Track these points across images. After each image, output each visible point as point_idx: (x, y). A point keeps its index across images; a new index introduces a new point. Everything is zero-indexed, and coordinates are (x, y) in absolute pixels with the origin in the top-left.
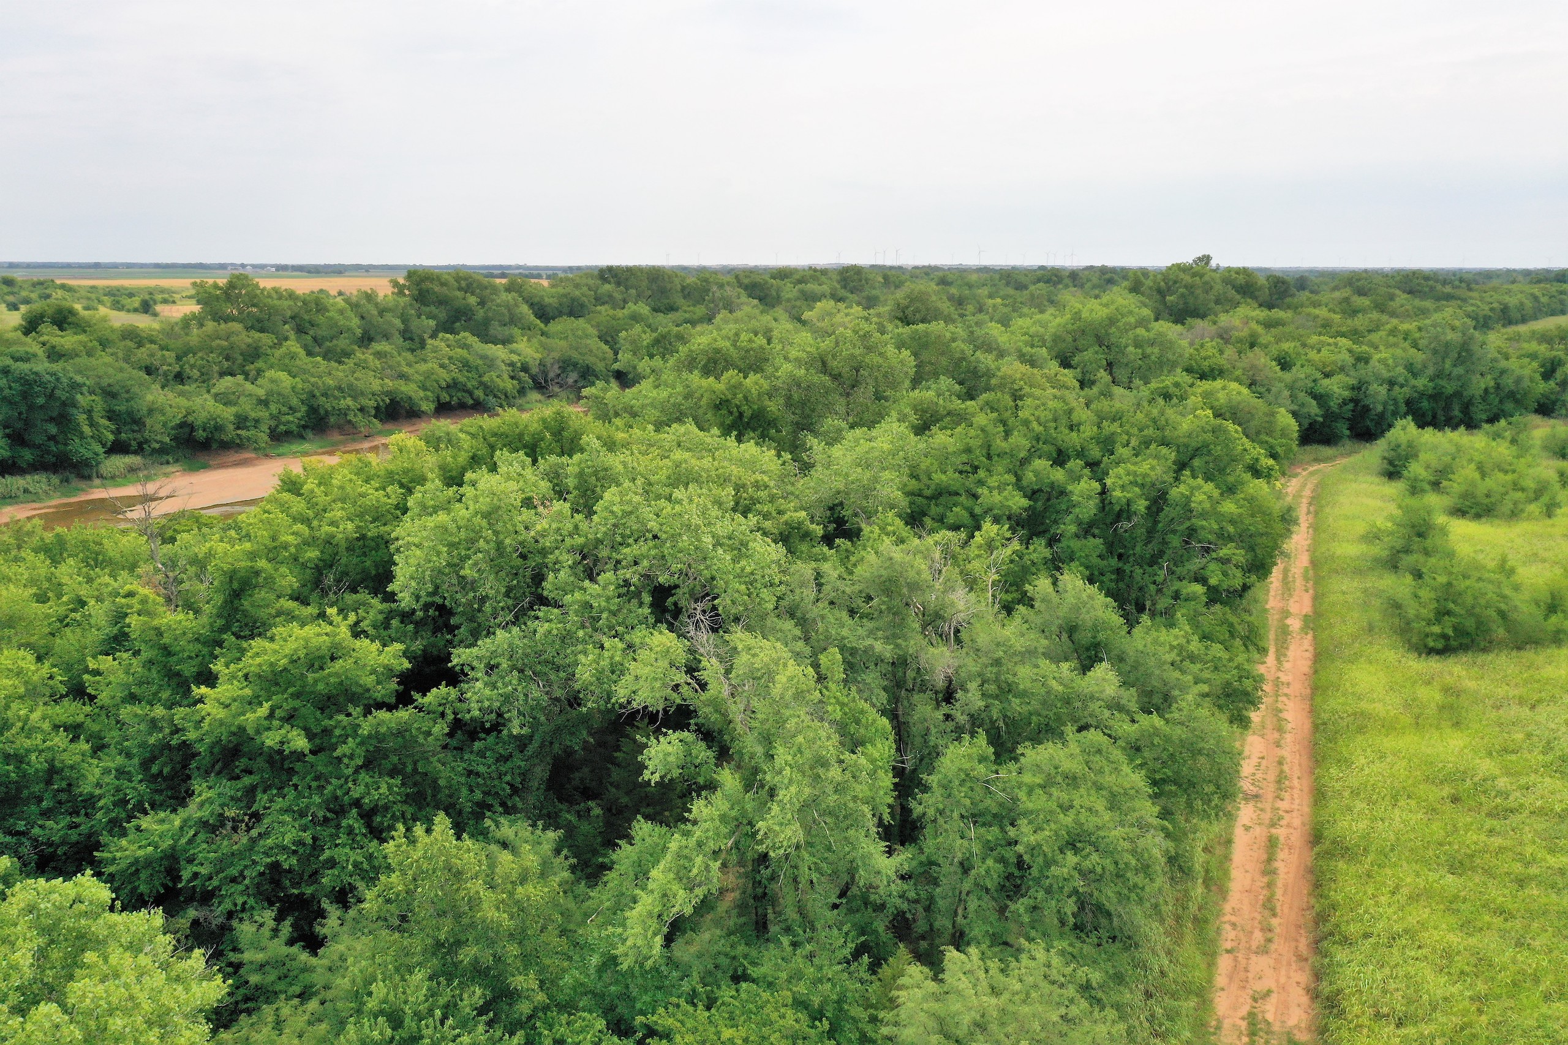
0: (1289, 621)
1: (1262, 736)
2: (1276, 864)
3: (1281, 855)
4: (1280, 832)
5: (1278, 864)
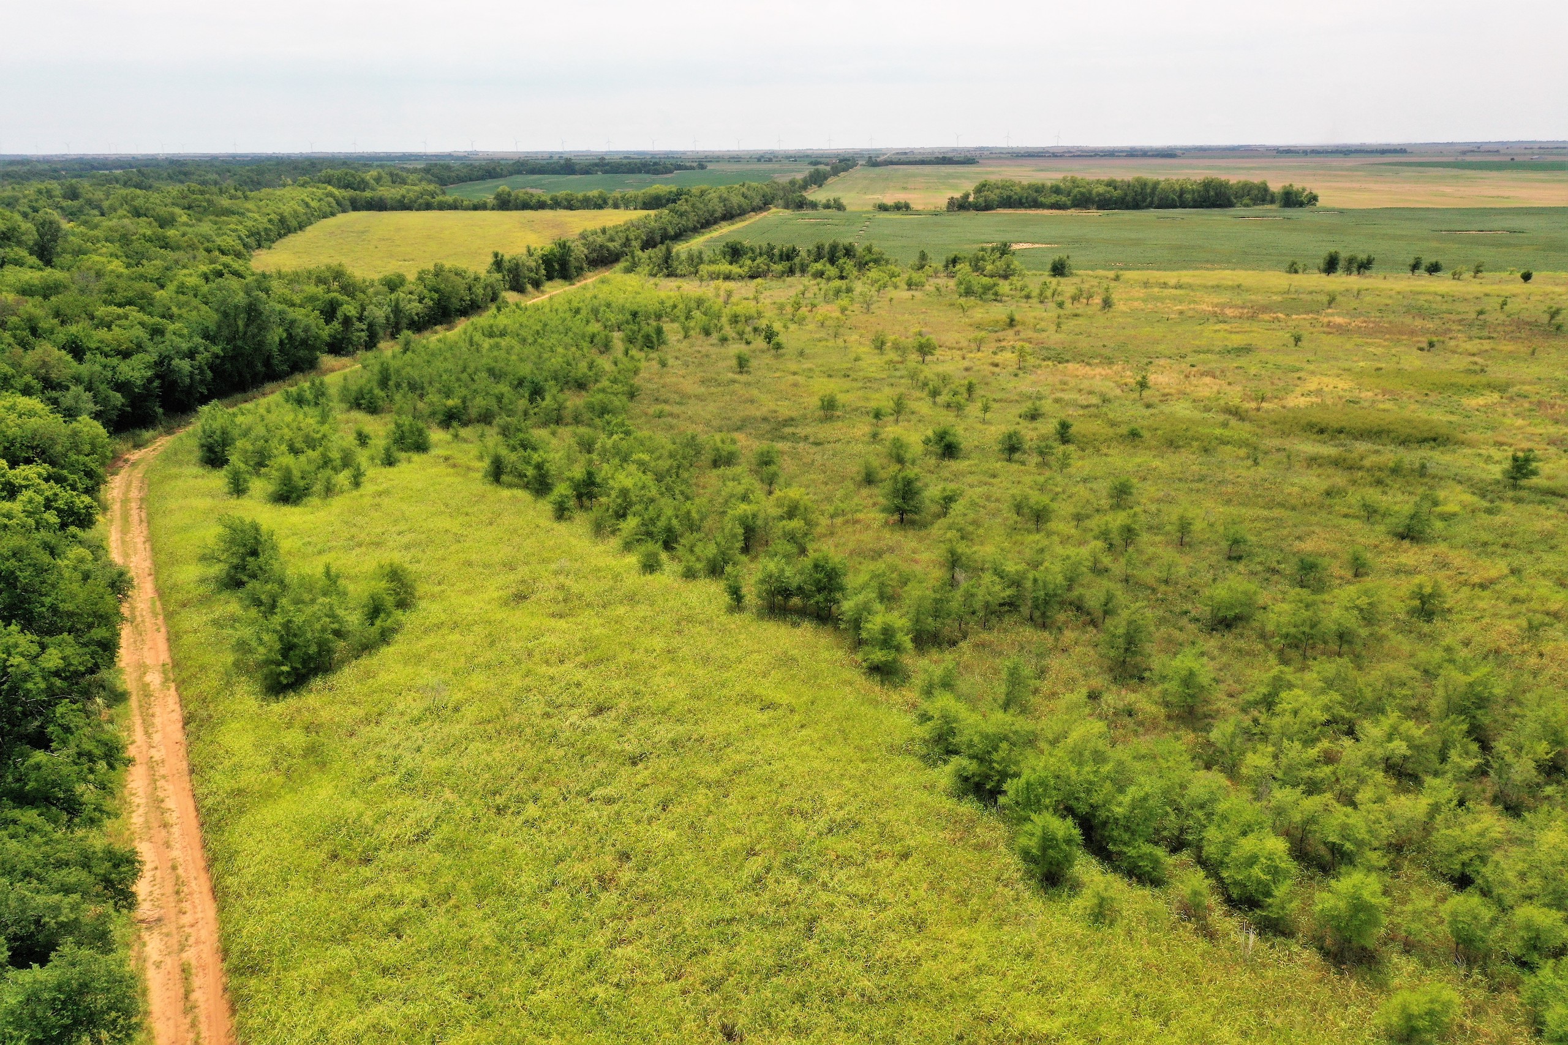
0: (148, 678)
1: (150, 840)
2: (193, 996)
3: (196, 982)
4: (189, 955)
5: (197, 996)
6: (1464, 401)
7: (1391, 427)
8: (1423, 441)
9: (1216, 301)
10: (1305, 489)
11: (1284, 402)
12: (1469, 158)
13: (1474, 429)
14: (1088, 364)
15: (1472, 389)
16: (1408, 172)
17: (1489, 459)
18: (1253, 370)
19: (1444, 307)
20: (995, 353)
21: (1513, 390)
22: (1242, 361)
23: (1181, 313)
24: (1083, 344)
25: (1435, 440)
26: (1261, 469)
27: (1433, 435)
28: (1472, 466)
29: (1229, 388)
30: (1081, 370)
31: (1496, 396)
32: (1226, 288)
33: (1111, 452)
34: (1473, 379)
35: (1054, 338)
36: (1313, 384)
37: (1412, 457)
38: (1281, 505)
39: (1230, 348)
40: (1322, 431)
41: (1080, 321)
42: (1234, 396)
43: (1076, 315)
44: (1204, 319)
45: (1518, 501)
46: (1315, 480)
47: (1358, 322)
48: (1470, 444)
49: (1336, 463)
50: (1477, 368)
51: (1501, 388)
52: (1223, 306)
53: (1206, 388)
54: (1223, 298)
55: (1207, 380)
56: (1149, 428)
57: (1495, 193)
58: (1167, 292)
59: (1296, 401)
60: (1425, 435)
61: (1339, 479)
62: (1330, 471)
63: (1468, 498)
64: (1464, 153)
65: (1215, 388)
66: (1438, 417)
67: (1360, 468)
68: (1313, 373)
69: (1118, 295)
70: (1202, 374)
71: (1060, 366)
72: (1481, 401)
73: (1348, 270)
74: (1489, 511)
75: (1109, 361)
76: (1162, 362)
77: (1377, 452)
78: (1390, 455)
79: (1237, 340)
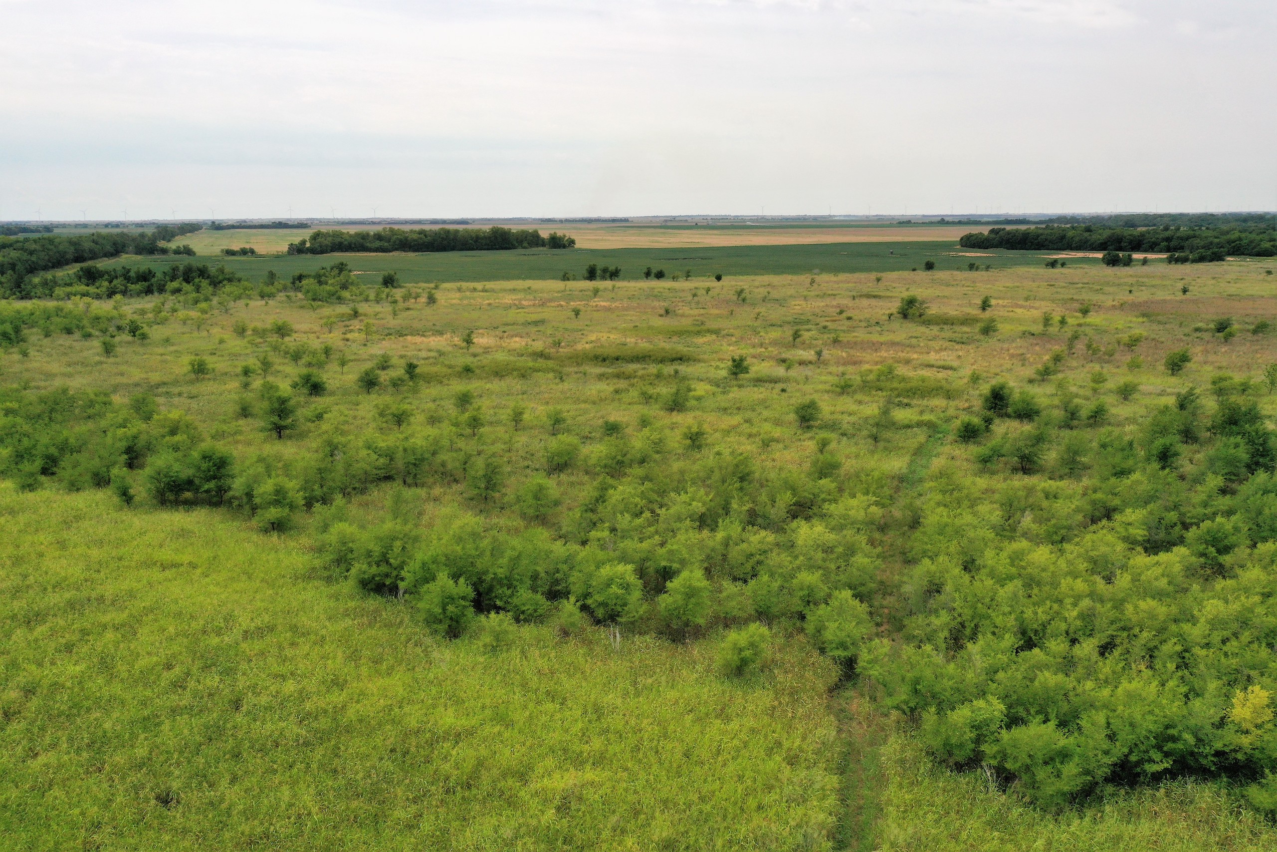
6: (695, 340)
7: (651, 353)
8: (673, 360)
9: (514, 297)
10: (599, 392)
11: (575, 347)
12: (669, 224)
13: (705, 353)
14: (424, 336)
15: (698, 333)
16: (631, 231)
17: (717, 368)
18: (549, 332)
19: (671, 295)
20: (345, 334)
21: (723, 333)
22: (541, 328)
23: (490, 304)
24: (416, 325)
25: (681, 359)
26: (566, 384)
27: (679, 356)
28: (708, 372)
29: (533, 343)
30: (418, 339)
31: (714, 337)
32: (520, 291)
33: (451, 382)
34: (698, 328)
35: (392, 323)
36: (593, 337)
37: (668, 369)
38: (585, 402)
39: (530, 320)
40: (604, 360)
41: (411, 312)
42: (539, 346)
43: (408, 309)
44: (508, 307)
45: (740, 386)
46: (605, 387)
47: (617, 304)
48: (704, 361)
49: (618, 376)
50: (699, 323)
51: (716, 332)
52: (520, 300)
53: (517, 343)
54: (520, 296)
55: (517, 339)
56: (478, 367)
57: (690, 240)
58: (476, 294)
59: (582, 346)
60: (674, 356)
61: (622, 384)
62: (616, 381)
63: (708, 387)
64: (666, 221)
65: (523, 343)
66: (681, 348)
67: (635, 377)
68: (591, 331)
69: (438, 295)
70: (512, 336)
71: (401, 339)
72: (705, 339)
73: (603, 278)
74: (724, 393)
75: (441, 333)
76: (480, 331)
77: (644, 369)
78: (653, 369)
79: (534, 317)
